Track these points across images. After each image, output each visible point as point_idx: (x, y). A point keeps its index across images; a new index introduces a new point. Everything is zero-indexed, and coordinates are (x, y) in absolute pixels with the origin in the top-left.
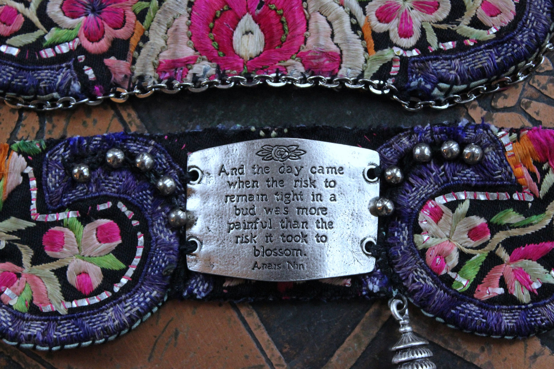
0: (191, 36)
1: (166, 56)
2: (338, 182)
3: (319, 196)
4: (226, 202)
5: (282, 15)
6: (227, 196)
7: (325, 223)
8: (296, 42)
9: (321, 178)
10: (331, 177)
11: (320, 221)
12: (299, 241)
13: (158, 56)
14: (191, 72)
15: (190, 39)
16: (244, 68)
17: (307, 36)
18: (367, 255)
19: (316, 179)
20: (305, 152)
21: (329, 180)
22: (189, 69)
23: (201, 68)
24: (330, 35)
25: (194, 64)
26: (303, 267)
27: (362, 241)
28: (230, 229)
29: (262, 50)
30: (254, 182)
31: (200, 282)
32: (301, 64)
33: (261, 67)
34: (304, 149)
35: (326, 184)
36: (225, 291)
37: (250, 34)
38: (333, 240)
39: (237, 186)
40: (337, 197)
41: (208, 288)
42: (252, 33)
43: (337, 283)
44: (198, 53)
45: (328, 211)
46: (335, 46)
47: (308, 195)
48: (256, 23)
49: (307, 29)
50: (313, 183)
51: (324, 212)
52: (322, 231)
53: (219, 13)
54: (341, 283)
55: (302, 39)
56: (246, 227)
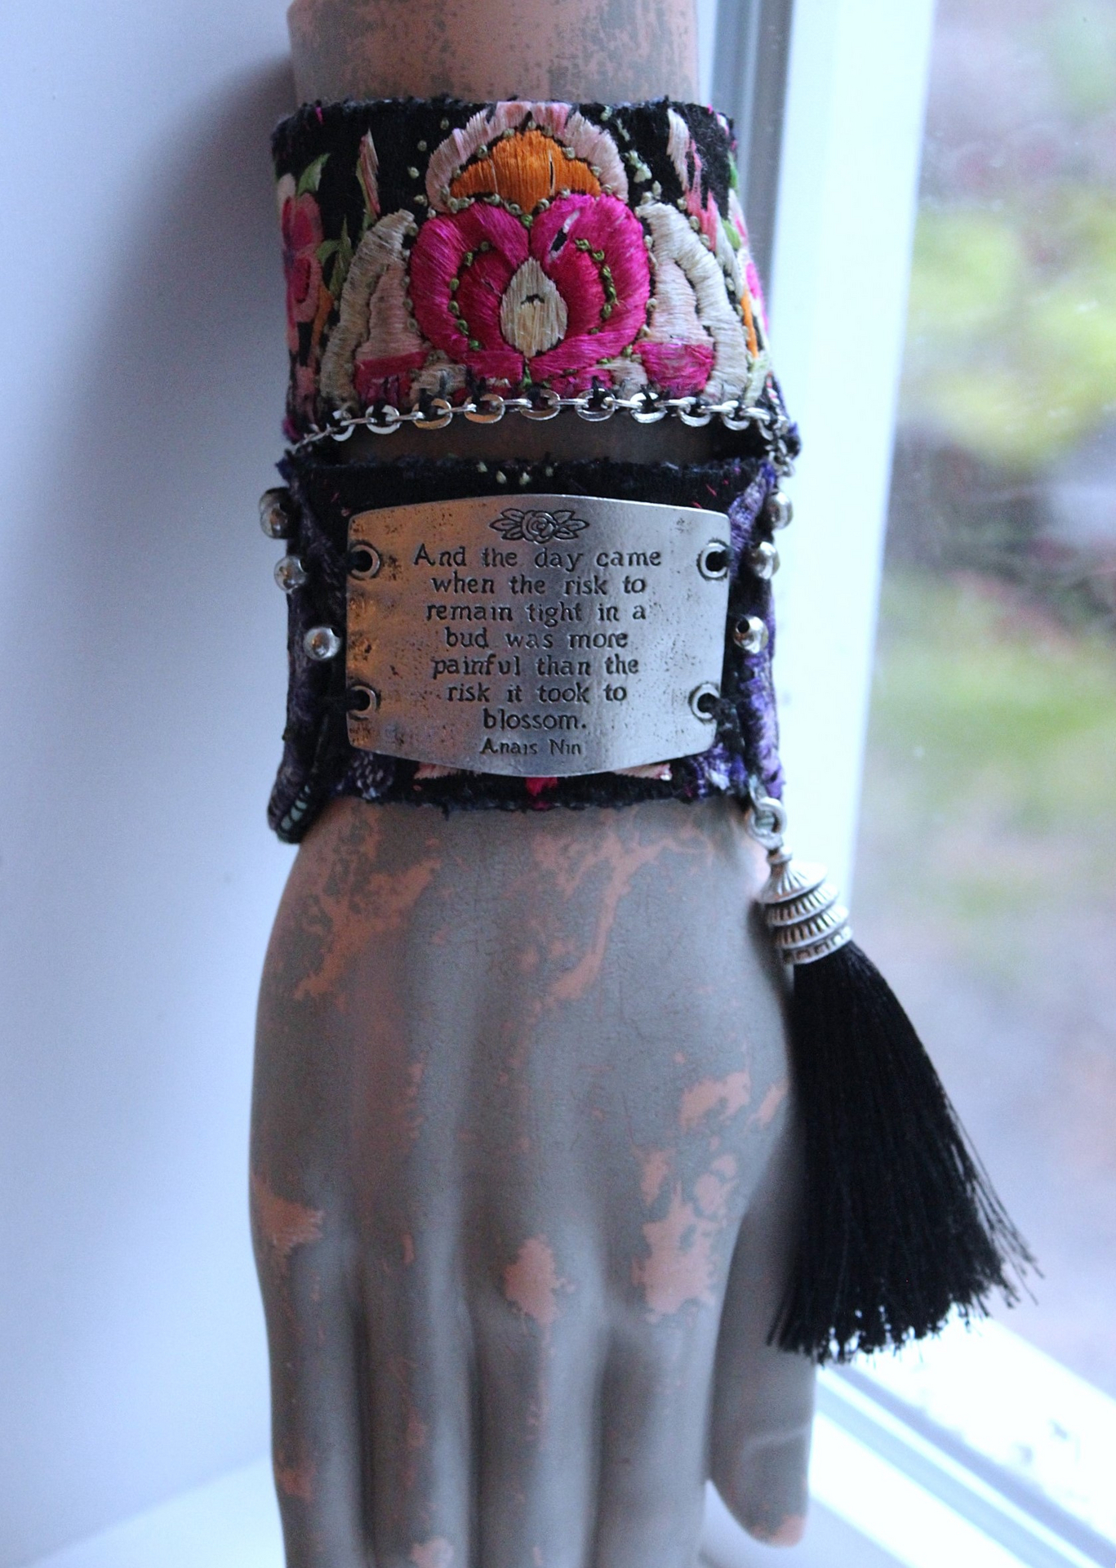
0: (414, 308)
1: (367, 352)
2: (649, 582)
3: (613, 611)
4: (429, 618)
5: (603, 263)
6: (430, 608)
7: (624, 663)
8: (630, 322)
9: (617, 575)
10: (636, 572)
11: (614, 659)
12: (573, 699)
13: (354, 352)
14: (416, 386)
15: (413, 315)
16: (524, 372)
17: (652, 309)
18: (702, 720)
19: (608, 577)
20: (587, 525)
21: (632, 580)
22: (413, 380)
23: (434, 376)
24: (692, 309)
25: (421, 368)
26: (579, 751)
27: (692, 695)
28: (437, 672)
29: (562, 338)
30: (485, 581)
31: (370, 767)
32: (640, 369)
33: (561, 372)
34: (585, 519)
35: (626, 587)
36: (417, 788)
37: (537, 302)
38: (637, 695)
39: (451, 588)
40: (647, 613)
41: (383, 780)
42: (542, 301)
43: (644, 775)
44: (427, 345)
45: (629, 640)
46: (704, 332)
47: (592, 610)
48: (550, 278)
49: (652, 294)
50: (602, 588)
51: (622, 642)
52: (617, 680)
53: (470, 256)
54: (651, 774)
55: (643, 316)
56: (470, 670)
